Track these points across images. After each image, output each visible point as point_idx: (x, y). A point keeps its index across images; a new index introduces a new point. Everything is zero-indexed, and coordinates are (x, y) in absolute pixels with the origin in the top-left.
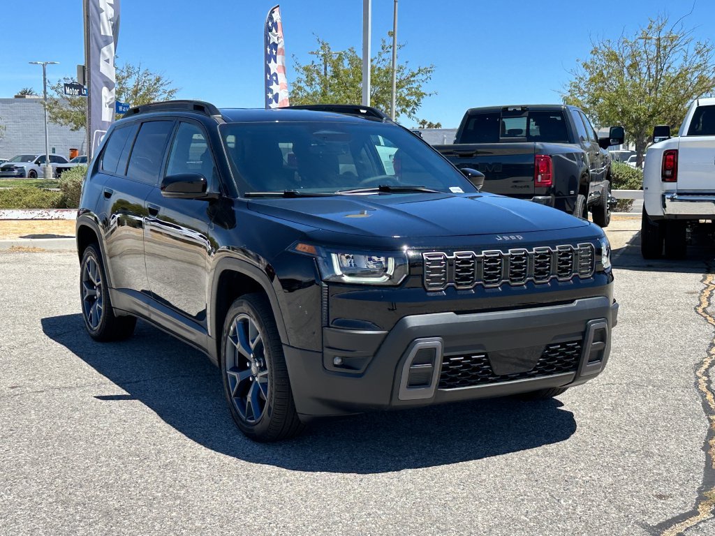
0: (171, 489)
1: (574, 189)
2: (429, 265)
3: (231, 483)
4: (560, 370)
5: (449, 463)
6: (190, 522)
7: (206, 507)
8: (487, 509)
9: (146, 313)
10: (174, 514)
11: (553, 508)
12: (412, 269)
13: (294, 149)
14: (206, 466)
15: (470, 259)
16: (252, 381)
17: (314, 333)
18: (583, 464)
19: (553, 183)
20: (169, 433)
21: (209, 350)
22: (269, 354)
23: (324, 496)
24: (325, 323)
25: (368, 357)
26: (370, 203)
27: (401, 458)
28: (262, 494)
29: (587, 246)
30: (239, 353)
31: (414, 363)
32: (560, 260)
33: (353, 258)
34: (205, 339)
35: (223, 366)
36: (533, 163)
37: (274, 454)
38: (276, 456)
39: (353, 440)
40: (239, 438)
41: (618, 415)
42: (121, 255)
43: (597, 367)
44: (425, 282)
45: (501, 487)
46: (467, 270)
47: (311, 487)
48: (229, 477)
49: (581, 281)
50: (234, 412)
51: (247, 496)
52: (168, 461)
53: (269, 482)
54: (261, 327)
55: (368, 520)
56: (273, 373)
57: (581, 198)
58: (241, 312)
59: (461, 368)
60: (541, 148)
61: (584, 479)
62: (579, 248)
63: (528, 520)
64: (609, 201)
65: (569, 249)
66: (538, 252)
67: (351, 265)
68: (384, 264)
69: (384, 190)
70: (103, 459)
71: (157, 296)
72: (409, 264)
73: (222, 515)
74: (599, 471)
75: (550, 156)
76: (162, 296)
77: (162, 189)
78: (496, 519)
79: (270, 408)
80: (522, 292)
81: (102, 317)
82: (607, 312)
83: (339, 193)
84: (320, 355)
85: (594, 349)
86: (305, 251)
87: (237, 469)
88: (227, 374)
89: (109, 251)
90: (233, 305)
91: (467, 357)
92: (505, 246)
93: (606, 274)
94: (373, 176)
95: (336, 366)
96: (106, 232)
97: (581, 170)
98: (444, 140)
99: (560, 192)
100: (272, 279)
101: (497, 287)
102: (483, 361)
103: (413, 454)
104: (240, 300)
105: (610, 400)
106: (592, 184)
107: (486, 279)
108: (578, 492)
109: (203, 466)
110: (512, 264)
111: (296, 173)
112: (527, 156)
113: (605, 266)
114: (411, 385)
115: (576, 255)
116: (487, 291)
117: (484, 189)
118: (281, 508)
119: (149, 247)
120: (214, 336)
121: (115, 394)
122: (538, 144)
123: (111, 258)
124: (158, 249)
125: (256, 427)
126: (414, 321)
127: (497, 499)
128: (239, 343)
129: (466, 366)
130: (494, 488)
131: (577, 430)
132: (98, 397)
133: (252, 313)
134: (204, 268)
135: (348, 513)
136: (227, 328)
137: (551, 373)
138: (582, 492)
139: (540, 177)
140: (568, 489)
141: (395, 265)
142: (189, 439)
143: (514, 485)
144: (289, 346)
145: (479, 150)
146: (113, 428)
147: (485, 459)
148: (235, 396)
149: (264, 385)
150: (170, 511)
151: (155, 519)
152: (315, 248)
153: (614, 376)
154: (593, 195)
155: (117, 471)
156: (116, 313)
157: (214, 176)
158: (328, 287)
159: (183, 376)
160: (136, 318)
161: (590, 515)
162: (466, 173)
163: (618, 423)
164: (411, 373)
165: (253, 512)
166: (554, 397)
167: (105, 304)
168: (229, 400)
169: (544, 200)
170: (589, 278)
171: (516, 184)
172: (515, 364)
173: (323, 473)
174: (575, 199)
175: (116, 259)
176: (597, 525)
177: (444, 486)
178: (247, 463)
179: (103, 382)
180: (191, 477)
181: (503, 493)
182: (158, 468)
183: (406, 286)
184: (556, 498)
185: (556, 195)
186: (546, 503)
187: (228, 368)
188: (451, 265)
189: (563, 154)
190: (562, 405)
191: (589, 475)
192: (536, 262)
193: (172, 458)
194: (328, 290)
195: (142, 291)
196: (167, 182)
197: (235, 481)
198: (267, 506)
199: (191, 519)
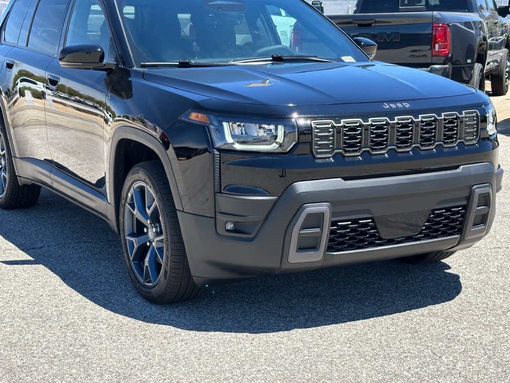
0: (71, 348)
1: (472, 58)
2: (318, 132)
3: (129, 342)
4: (444, 234)
5: (337, 323)
6: (89, 378)
7: (105, 364)
8: (372, 365)
9: (48, 181)
10: (74, 371)
11: (434, 364)
12: (301, 136)
13: (192, 19)
14: (104, 327)
15: (357, 127)
16: (150, 246)
17: (208, 200)
18: (465, 323)
19: (451, 52)
20: (70, 296)
21: (109, 216)
22: (165, 220)
23: (217, 354)
24: (217, 190)
25: (259, 221)
26: (263, 73)
27: (292, 319)
28: (158, 353)
29: (472, 113)
30: (137, 219)
31: (303, 228)
32: (445, 127)
33: (243, 126)
34: (104, 206)
35: (121, 232)
36: (431, 32)
37: (171, 315)
38: (172, 317)
39: (247, 302)
40: (138, 300)
41: (502, 276)
42: (24, 125)
43: (482, 231)
44: (313, 150)
45: (386, 345)
46: (354, 137)
47: (204, 346)
48: (127, 337)
49: (466, 148)
50: (132, 276)
51: (144, 355)
52: (69, 322)
53: (165, 341)
54: (156, 193)
55: (258, 376)
56: (169, 237)
57: (478, 66)
58: (138, 179)
59: (348, 232)
60: (439, 17)
61: (466, 337)
62: (464, 115)
63: (410, 376)
64: (507, 70)
65: (455, 116)
66: (424, 120)
67: (242, 133)
68: (273, 131)
69: (277, 59)
70: (7, 320)
71: (61, 165)
72: (298, 131)
73: (120, 371)
74: (481, 330)
75: (448, 25)
76: (65, 165)
77: (60, 59)
78: (380, 375)
79: (166, 272)
80: (410, 158)
81: (7, 185)
82: (491, 177)
83: (233, 63)
84: (213, 220)
85: (479, 213)
86: (198, 119)
87: (134, 329)
88: (125, 240)
89: (13, 121)
90: (130, 173)
91: (355, 221)
92: (391, 114)
93: (491, 141)
94: (267, 47)
95: (228, 231)
96: (8, 102)
97: (479, 39)
98: (348, 10)
99: (457, 61)
100: (167, 148)
101: (384, 154)
102: (369, 226)
103: (304, 315)
104: (138, 168)
105: (496, 263)
106: (490, 52)
107: (373, 146)
108: (460, 349)
109: (102, 326)
110: (398, 131)
111: (194, 44)
112: (425, 25)
113: (491, 133)
114: (301, 249)
115: (462, 122)
116: (374, 157)
117: (376, 59)
118: (176, 365)
119: (51, 118)
120: (113, 203)
121: (20, 259)
122: (435, 13)
123: (14, 128)
124: (62, 120)
125: (154, 289)
126: (303, 187)
127: (382, 356)
128: (136, 210)
129: (353, 230)
130: (379, 346)
131: (462, 292)
132: (3, 262)
133: (148, 181)
134: (102, 137)
135: (239, 369)
136: (125, 195)
137: (436, 237)
138: (463, 350)
139: (437, 46)
140: (450, 347)
141: (285, 132)
142: (90, 301)
143: (398, 343)
144: (183, 212)
145: (377, 20)
146: (17, 291)
147: (372, 319)
148: (133, 260)
149: (161, 250)
150: (70, 368)
151: (55, 376)
152: (208, 117)
153: (502, 240)
154: (491, 63)
155: (21, 331)
156: (21, 182)
157: (110, 46)
158: (220, 155)
159: (86, 242)
160: (40, 187)
161: (469, 371)
162: (358, 43)
163: (502, 284)
164: (301, 238)
165: (149, 368)
166: (442, 261)
167: (10, 173)
168: (128, 264)
169: (441, 69)
170: (475, 144)
171: (413, 53)
172: (403, 229)
173: (217, 333)
174: (472, 68)
175: (19, 129)
176: (476, 380)
177: (332, 344)
178: (145, 323)
179: (8, 248)
180: (91, 337)
181: (388, 351)
182: (59, 328)
183: (295, 153)
184: (438, 355)
185: (453, 64)
186: (428, 359)
187: (127, 233)
188: (339, 132)
189: (461, 23)
190: (449, 268)
191: (471, 334)
192: (422, 129)
193: (73, 319)
194: (220, 157)
195: (45, 159)
196: (66, 52)
197: (132, 340)
198: (163, 363)
199: (90, 375)
